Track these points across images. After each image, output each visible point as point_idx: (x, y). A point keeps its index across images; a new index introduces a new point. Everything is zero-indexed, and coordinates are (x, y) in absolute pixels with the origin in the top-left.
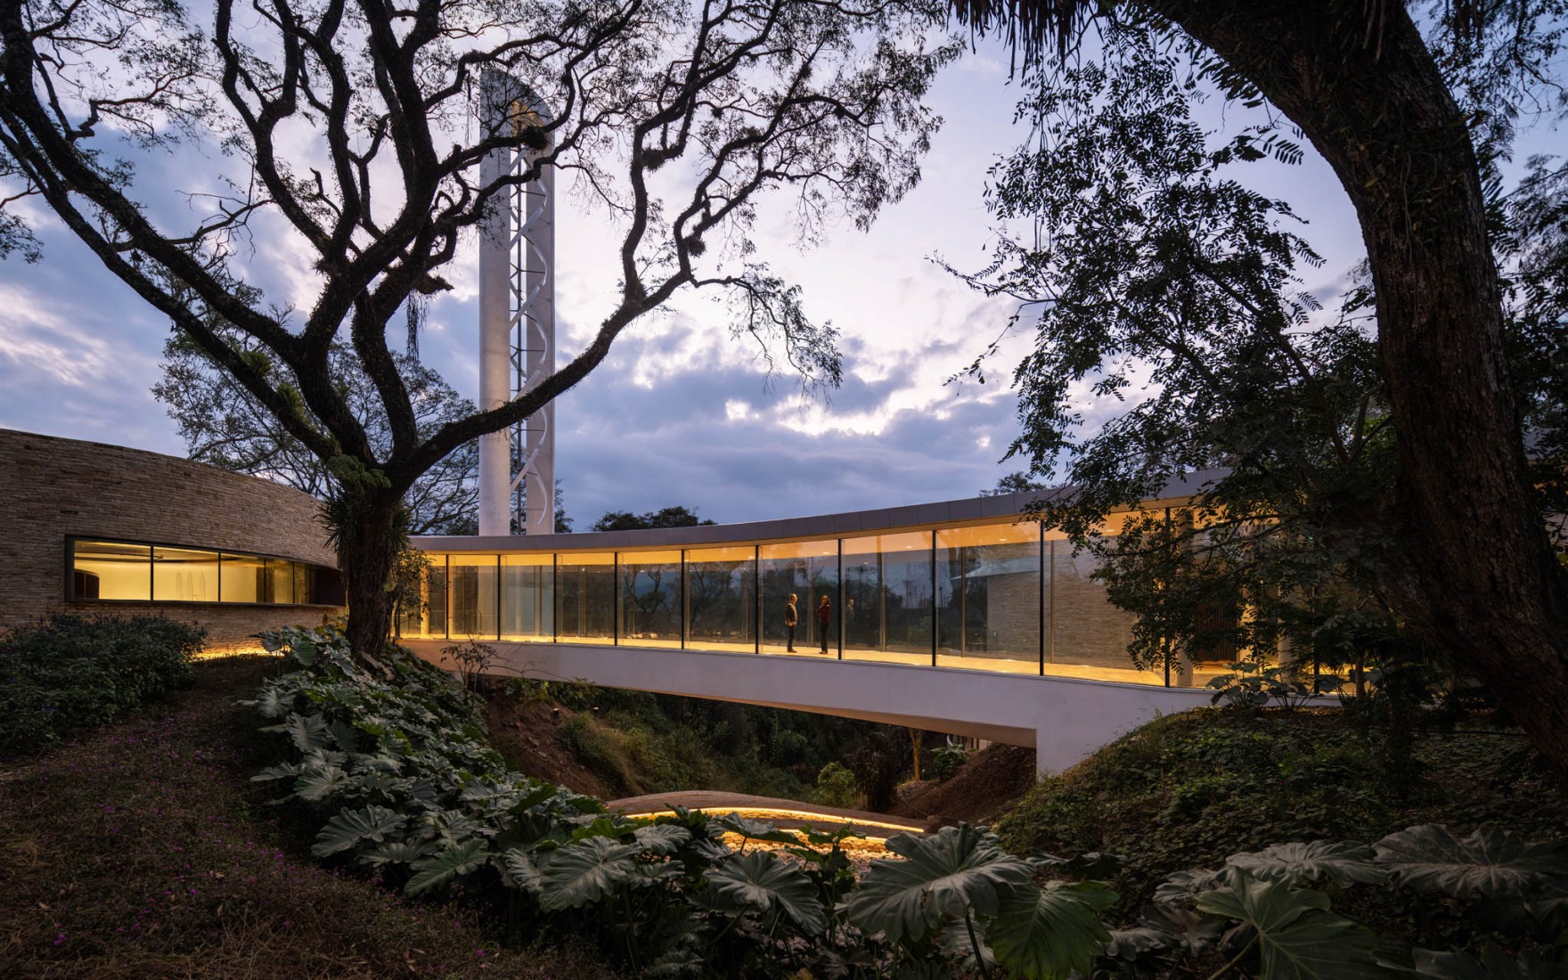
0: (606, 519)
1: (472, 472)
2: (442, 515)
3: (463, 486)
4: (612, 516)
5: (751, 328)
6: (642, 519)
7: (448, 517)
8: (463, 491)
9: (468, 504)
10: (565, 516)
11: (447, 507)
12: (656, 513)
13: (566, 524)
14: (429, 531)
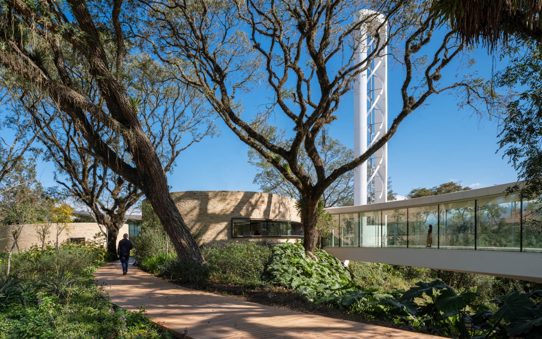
0: (412, 192)
1: (352, 178)
2: (340, 198)
3: (349, 185)
4: (415, 190)
5: (468, 103)
6: (431, 190)
7: (343, 198)
8: (349, 187)
9: (351, 192)
10: (393, 193)
11: (342, 194)
12: (438, 187)
13: (394, 196)
14: (336, 205)
